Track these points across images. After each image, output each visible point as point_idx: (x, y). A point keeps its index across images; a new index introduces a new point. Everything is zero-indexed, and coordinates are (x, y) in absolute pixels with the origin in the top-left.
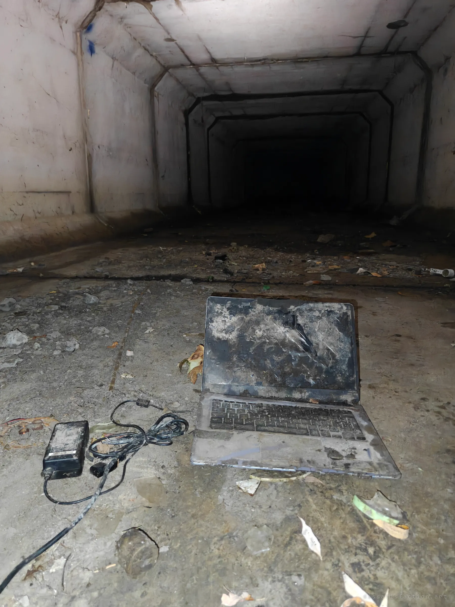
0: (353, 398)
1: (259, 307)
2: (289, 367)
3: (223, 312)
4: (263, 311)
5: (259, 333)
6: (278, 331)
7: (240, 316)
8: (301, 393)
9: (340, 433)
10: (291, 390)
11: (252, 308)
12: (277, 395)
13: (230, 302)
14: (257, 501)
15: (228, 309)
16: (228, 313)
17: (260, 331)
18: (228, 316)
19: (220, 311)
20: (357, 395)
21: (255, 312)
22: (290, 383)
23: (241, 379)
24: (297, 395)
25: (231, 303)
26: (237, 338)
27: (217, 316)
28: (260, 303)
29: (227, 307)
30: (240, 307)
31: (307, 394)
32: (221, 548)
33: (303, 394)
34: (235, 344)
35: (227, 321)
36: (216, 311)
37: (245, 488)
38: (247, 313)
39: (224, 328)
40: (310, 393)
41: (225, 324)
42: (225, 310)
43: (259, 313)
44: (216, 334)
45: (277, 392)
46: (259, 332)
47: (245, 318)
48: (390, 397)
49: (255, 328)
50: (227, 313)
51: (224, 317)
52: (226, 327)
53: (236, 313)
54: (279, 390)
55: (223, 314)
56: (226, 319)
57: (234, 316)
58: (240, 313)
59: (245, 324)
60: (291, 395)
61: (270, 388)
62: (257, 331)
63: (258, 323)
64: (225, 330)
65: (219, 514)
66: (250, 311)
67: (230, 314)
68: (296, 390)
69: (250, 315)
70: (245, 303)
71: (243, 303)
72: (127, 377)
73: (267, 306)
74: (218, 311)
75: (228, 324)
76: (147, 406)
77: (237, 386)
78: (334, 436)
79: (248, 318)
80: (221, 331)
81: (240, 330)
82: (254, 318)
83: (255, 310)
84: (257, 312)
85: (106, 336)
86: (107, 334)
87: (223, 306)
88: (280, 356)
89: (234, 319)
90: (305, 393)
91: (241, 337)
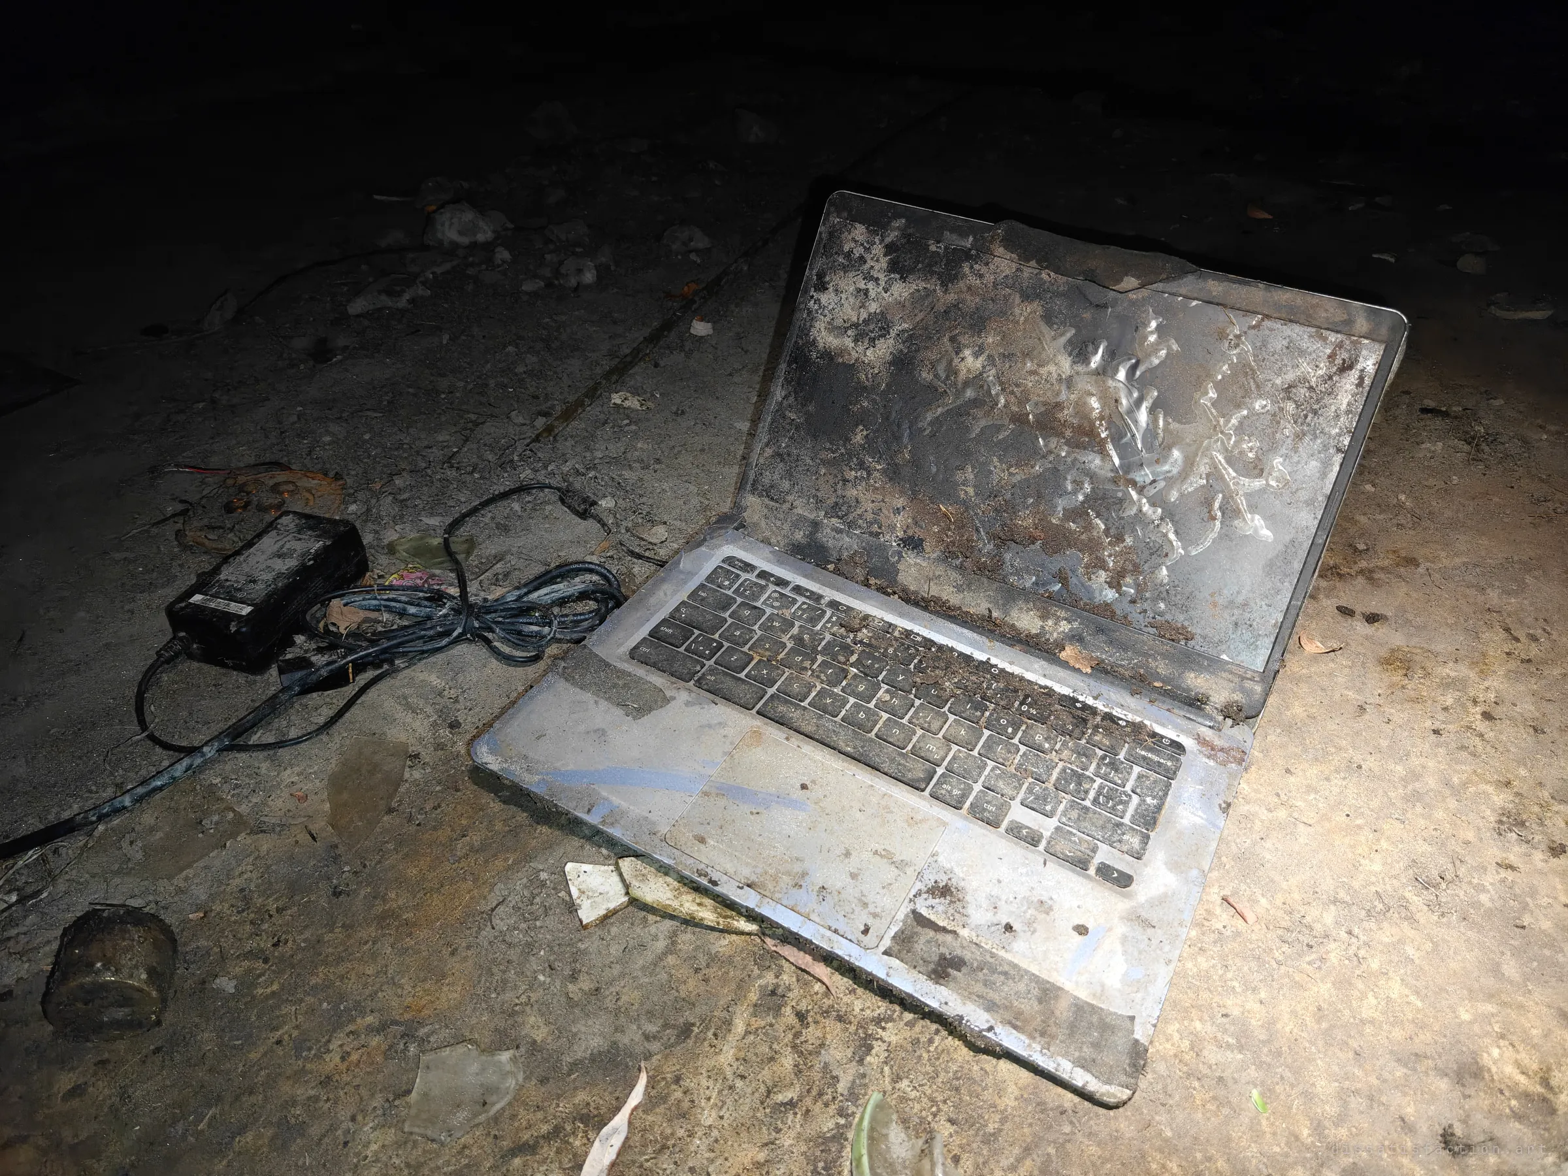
0: (1237, 697)
1: (1003, 263)
2: (1034, 514)
3: (868, 256)
4: (1012, 282)
5: (970, 362)
6: (1043, 371)
7: (922, 285)
8: (1044, 617)
9: (1046, 826)
10: (1011, 595)
11: (977, 259)
12: (954, 599)
13: (900, 223)
14: (585, 952)
15: (890, 249)
16: (884, 262)
17: (976, 355)
18: (881, 276)
19: (858, 251)
20: (1258, 688)
21: (981, 276)
22: (1017, 573)
23: (859, 512)
24: (1027, 620)
25: (907, 226)
26: (891, 364)
27: (845, 269)
28: (1010, 243)
29: (888, 240)
30: (933, 248)
31: (1065, 627)
32: (354, 1057)
33: (1050, 622)
34: (875, 387)
35: (872, 294)
36: (846, 248)
37: (582, 892)
38: (949, 278)
39: (855, 319)
40: (1076, 625)
41: (863, 306)
42: (878, 249)
43: (995, 285)
44: (824, 337)
45: (959, 589)
46: (970, 360)
47: (939, 293)
48: (1436, 732)
49: (964, 340)
50: (878, 262)
51: (868, 277)
52: (864, 315)
53: (911, 271)
54: (969, 586)
55: (867, 266)
56: (871, 285)
57: (903, 279)
58: (929, 272)
59: (931, 318)
60: (1007, 613)
61: (940, 570)
62: (967, 352)
63: (978, 323)
64: (856, 325)
65: (449, 944)
66: (967, 270)
67: (893, 267)
68: (1027, 601)
69: (961, 284)
70: (954, 237)
71: (947, 234)
72: (627, 404)
73: (1033, 263)
74: (851, 252)
75: (873, 307)
76: (583, 515)
77: (840, 531)
78: (1015, 831)
79: (951, 297)
80: (842, 330)
81: (909, 338)
82: (972, 301)
83: (984, 270)
84: (989, 278)
85: (693, 257)
86: (697, 251)
87: (875, 233)
88: (1017, 465)
89: (901, 291)
90: (1058, 620)
91: (902, 363)
